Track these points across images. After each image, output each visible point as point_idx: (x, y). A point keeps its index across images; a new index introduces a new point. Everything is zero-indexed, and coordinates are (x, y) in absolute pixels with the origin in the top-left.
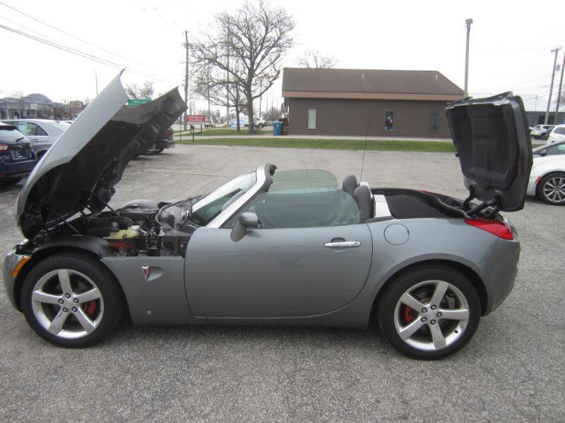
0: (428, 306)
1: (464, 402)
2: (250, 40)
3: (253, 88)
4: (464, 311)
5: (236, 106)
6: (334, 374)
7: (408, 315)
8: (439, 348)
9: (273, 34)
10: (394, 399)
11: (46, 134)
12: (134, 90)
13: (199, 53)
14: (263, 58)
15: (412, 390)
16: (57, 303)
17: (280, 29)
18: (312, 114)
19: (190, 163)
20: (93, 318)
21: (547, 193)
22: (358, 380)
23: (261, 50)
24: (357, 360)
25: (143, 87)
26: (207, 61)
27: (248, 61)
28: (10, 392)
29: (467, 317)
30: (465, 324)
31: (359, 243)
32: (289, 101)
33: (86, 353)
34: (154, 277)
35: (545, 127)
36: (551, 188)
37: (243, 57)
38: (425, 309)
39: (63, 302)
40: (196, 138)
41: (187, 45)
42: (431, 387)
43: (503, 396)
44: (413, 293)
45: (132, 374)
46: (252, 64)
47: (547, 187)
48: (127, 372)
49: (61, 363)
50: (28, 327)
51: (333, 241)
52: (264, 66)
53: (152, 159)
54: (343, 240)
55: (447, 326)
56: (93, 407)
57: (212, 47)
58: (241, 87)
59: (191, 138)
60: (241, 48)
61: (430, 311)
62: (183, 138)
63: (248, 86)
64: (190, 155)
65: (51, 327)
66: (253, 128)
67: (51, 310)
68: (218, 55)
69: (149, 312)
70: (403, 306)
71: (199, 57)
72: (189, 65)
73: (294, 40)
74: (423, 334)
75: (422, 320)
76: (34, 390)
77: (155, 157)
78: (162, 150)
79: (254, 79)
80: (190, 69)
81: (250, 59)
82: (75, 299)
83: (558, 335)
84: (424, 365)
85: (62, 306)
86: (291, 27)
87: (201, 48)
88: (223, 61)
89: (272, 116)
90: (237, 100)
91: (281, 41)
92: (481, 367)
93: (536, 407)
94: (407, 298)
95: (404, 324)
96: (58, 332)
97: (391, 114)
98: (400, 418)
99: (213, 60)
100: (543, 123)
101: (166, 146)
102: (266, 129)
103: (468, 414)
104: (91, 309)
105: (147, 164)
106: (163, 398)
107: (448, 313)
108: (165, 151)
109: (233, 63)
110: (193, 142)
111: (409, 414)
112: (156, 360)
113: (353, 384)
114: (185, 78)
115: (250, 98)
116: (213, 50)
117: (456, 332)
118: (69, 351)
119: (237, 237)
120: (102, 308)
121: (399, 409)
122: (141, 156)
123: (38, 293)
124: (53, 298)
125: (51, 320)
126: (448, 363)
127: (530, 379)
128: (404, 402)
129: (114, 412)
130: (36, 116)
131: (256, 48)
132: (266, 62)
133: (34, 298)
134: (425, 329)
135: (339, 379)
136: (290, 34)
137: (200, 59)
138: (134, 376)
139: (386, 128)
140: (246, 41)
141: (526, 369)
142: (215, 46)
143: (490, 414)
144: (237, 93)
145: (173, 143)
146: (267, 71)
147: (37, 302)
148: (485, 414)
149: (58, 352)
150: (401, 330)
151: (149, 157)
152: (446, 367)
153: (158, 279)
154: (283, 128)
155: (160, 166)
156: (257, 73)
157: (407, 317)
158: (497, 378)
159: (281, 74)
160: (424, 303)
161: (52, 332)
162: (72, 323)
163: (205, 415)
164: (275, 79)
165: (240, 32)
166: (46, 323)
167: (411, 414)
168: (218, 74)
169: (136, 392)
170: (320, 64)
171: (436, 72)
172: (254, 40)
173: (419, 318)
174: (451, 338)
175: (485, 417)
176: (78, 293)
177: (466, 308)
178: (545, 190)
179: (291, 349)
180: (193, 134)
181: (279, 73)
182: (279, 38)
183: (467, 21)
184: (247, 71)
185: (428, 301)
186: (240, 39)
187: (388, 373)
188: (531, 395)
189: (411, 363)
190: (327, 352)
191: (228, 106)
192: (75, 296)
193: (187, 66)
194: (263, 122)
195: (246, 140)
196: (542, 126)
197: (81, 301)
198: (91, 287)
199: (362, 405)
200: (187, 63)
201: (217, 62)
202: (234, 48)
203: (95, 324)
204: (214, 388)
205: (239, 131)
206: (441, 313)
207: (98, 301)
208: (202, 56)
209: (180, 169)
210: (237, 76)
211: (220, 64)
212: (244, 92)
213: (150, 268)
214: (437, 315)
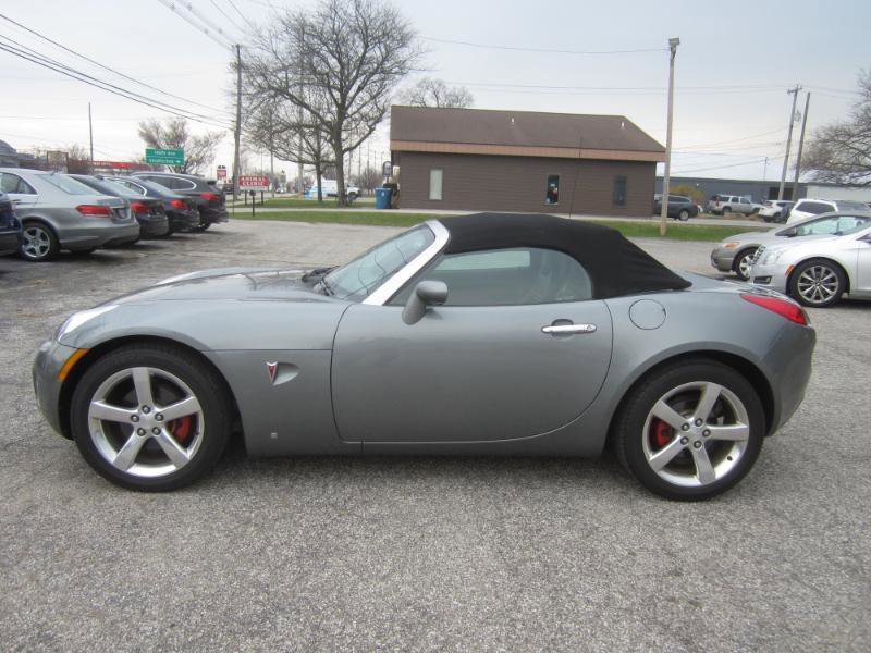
0: (691, 420)
1: (755, 553)
2: (340, 61)
3: (344, 135)
4: (741, 427)
5: (317, 164)
6: (559, 521)
7: (660, 435)
8: (706, 483)
9: (376, 53)
10: (654, 551)
11: (33, 192)
12: (154, 134)
13: (260, 80)
14: (360, 89)
15: (678, 539)
16: (128, 421)
17: (386, 46)
18: (436, 177)
19: (256, 245)
20: (185, 444)
21: (803, 289)
22: (597, 528)
23: (356, 78)
24: (591, 502)
25: (168, 130)
26: (273, 93)
27: (337, 94)
28: (71, 551)
29: (746, 436)
30: (745, 444)
31: (593, 327)
32: (397, 156)
33: (176, 499)
34: (285, 378)
35: (779, 204)
36: (810, 282)
37: (329, 88)
38: (687, 424)
39: (138, 419)
40: (257, 210)
41: (239, 67)
42: (702, 534)
43: (806, 544)
44: (669, 401)
45: (256, 525)
46: (344, 97)
47: (804, 280)
48: (248, 522)
49: (139, 512)
50: (80, 461)
51: (554, 324)
52: (360, 102)
53: (194, 239)
54: (569, 322)
55: (718, 450)
56: (209, 568)
57: (280, 70)
58: (324, 134)
59: (250, 210)
60: (327, 74)
61: (692, 429)
62: (237, 210)
63: (335, 132)
64: (252, 235)
65: (118, 459)
66: (343, 199)
67: (117, 433)
68: (290, 83)
69: (274, 435)
70: (656, 421)
71: (260, 86)
72: (242, 97)
73: (408, 64)
74: (683, 464)
75: (682, 442)
76: (108, 549)
77: (198, 235)
78: (208, 225)
79: (345, 122)
80: (245, 104)
81: (340, 90)
82: (157, 414)
83: (861, 469)
84: (684, 507)
85: (136, 425)
86: (403, 41)
87: (263, 71)
88: (294, 91)
89: (368, 181)
90: (317, 154)
91: (387, 65)
92: (765, 509)
93: (855, 556)
94: (661, 409)
95: (655, 447)
96: (129, 467)
97: (554, 179)
98: (670, 573)
99: (282, 91)
100: (776, 198)
101: (215, 220)
102: (359, 200)
103: (764, 567)
104: (183, 431)
105: (188, 245)
106: (314, 555)
107: (719, 431)
108: (213, 227)
109: (310, 96)
110: (253, 216)
111: (681, 569)
112: (287, 506)
113: (591, 532)
114: (235, 118)
115: (340, 152)
116: (282, 75)
117: (730, 459)
118: (147, 496)
119: (413, 318)
120: (201, 429)
121: (665, 563)
122: (174, 235)
123: (99, 406)
124: (119, 413)
125: (117, 449)
127: (837, 523)
128: (670, 554)
129: (245, 576)
130: (17, 164)
131: (350, 74)
132: (364, 95)
133: (92, 413)
134: (686, 455)
135: (570, 526)
136: (403, 53)
137: (261, 89)
138: (261, 528)
139: (548, 200)
140: (333, 61)
141: (828, 510)
142: (285, 68)
143: (794, 566)
144: (319, 143)
145: (226, 215)
146: (365, 110)
147: (97, 419)
148: (787, 566)
149: (130, 499)
150: (652, 457)
151: (190, 235)
152: (717, 511)
153: (291, 381)
154: (391, 197)
155: (209, 249)
156: (349, 112)
157: (661, 439)
158: (792, 522)
159: (388, 114)
160: (685, 416)
161: (121, 467)
162: (151, 454)
163: (385, 577)
164: (377, 122)
165: (325, 48)
166: (110, 455)
167: (685, 569)
168: (287, 111)
169: (270, 548)
170: (443, 102)
171: (622, 119)
172: (345, 60)
173: (679, 438)
174: (724, 468)
175: (788, 570)
176: (162, 404)
177: (744, 423)
178: (800, 284)
179: (486, 490)
180: (254, 205)
181: (383, 111)
182: (385, 59)
183: (670, 40)
184: (334, 108)
185: (691, 414)
186: (324, 59)
187: (636, 518)
188: (844, 542)
189: (666, 505)
190: (541, 493)
191: (301, 162)
192: (157, 410)
193: (239, 99)
194: (356, 190)
195: (336, 214)
196: (775, 202)
197: (167, 418)
198: (182, 395)
199: (611, 559)
200: (240, 94)
201: (288, 94)
202: (314, 71)
203: (189, 454)
204: (388, 541)
205: (320, 202)
206: (708, 430)
207: (193, 418)
208: (265, 85)
209: (244, 254)
210: (318, 115)
211: (292, 97)
212: (330, 141)
213: (279, 364)
214: (704, 434)
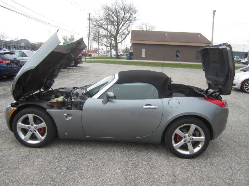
0: (187, 135)
1: (201, 177)
2: (117, 18)
3: (118, 39)
4: (202, 138)
5: (110, 46)
6: (145, 163)
7: (178, 139)
8: (191, 154)
9: (127, 15)
10: (170, 175)
11: (27, 56)
12: (66, 38)
13: (95, 23)
14: (123, 26)
15: (178, 171)
16: (27, 128)
17: (130, 13)
18: (144, 51)
19: (89, 71)
20: (43, 135)
21: (246, 88)
22: (155, 166)
23: (122, 22)
24: (155, 157)
25: (70, 37)
26: (98, 26)
27: (116, 27)
28: (6, 165)
29: (204, 140)
30: (203, 143)
31: (157, 107)
32: (133, 45)
33: (39, 150)
34: (69, 118)
35: (247, 59)
36: (248, 86)
37: (114, 25)
39: (30, 128)
40: (92, 60)
41: (90, 19)
42: (187, 170)
43: (218, 175)
44: (181, 129)
45: (58, 160)
46: (118, 28)
48: (56, 159)
49: (28, 154)
50: (15, 138)
51: (146, 105)
52: (123, 29)
53: (72, 69)
54: (150, 105)
55: (195, 144)
56: (40, 172)
57: (100, 20)
58: (113, 38)
59: (90, 60)
60: (113, 21)
61: (188, 137)
62: (87, 60)
63: (116, 38)
64: (89, 67)
65: (24, 139)
66: (117, 56)
67: (25, 131)
68: (103, 24)
69: (66, 134)
70: (176, 135)
71: (95, 25)
72: (90, 28)
73: (137, 18)
74: (185, 147)
75: (184, 141)
76: (16, 165)
77: (74, 68)
78: (77, 65)
79: (118, 35)
80: (91, 30)
82: (35, 127)
83: (245, 150)
84: (185, 161)
85: (30, 130)
86: (135, 12)
87: (96, 21)
88: (105, 26)
89: (126, 51)
90: (111, 44)
91: (131, 18)
92: (209, 162)
93: (232, 180)
94: (178, 131)
95: (176, 142)
96: (28, 141)
98: (172, 182)
99: (101, 26)
101: (79, 63)
102: (123, 57)
103: (202, 182)
104: (42, 132)
105: (70, 71)
106: (71, 170)
107: (196, 138)
108: (79, 65)
109: (109, 27)
110: (91, 62)
111: (176, 181)
112: (69, 154)
113: (153, 167)
114: (88, 34)
115: (117, 43)
116: (101, 22)
117: (199, 147)
118: (32, 149)
119: (105, 103)
120: (46, 131)
121: (172, 179)
122: (68, 67)
123: (20, 124)
124: (26, 126)
125: (25, 136)
126: (195, 160)
127: (230, 168)
128: (174, 176)
129: (49, 175)
130: (23, 49)
131: (120, 21)
132: (124, 27)
133: (18, 126)
134: (185, 145)
135: (147, 165)
136: (135, 15)
137: (95, 26)
138: (59, 161)
139: (176, 58)
141: (229, 164)
142: (102, 20)
143: (211, 182)
144: (111, 41)
145: (82, 62)
146: (124, 31)
148: (209, 182)
149: (27, 149)
150: (175, 145)
151: (71, 67)
152: (194, 162)
154: (131, 56)
155: (76, 72)
156: (120, 32)
157: (178, 140)
158: (216, 167)
159: (131, 33)
160: (185, 134)
161: (25, 141)
162: (33, 137)
163: (88, 178)
164: (128, 35)
165: (113, 14)
166: (22, 137)
167: (177, 181)
168: (102, 32)
169: (59, 167)
170: (148, 29)
171: (199, 34)
172: (119, 17)
173: (183, 140)
174: (197, 149)
175: (209, 184)
176: (37, 124)
177: (203, 136)
178: (245, 86)
179: (127, 152)
180: (91, 58)
181: (129, 32)
182: (130, 17)
183: (213, 11)
184: (115, 31)
185: (187, 133)
186: (113, 17)
187: (168, 163)
188: (230, 175)
190: (142, 154)
191: (107, 46)
192: (35, 125)
193: (89, 28)
194: (122, 53)
195: (114, 61)
196: (246, 58)
197: (38, 128)
198: (42, 122)
199: (156, 176)
200: (90, 27)
201: (102, 27)
202: (110, 21)
203: (43, 138)
204: (93, 167)
205: (111, 57)
207: (45, 128)
208: (96, 24)
209: (85, 73)
210: (111, 33)
211: (103, 28)
212: (114, 40)
214: (191, 139)
